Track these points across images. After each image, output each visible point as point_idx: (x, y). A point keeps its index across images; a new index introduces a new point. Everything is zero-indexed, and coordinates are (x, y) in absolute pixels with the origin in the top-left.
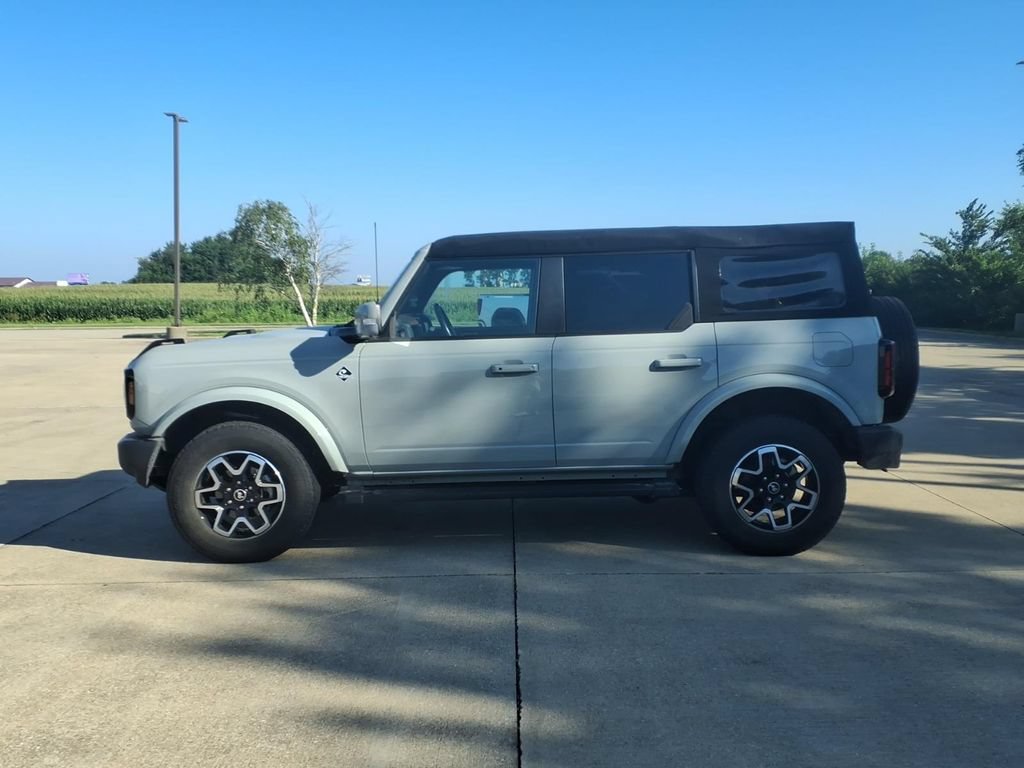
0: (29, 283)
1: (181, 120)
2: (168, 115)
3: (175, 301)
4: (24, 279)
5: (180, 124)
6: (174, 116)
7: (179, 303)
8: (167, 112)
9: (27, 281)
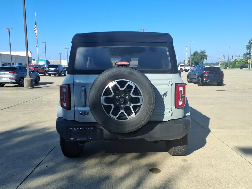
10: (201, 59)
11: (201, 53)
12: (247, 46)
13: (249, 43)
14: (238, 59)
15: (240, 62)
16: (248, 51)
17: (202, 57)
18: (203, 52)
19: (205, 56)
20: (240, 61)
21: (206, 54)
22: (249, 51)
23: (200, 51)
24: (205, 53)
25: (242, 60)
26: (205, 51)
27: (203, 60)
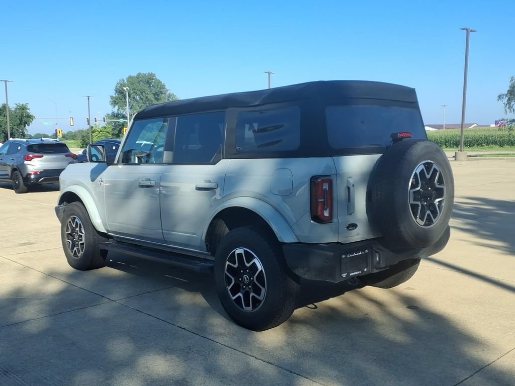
0: (476, 126)
1: (471, 31)
2: (463, 29)
3: (461, 137)
4: (474, 124)
5: (470, 33)
6: (467, 29)
7: (463, 137)
8: (463, 27)
9: (475, 125)
10: (20, 124)
11: (18, 111)
12: (112, 97)
13: (115, 92)
14: (96, 126)
15: (101, 133)
16: (115, 110)
17: (21, 120)
18: (23, 108)
19: (29, 117)
20: (101, 131)
21: (31, 112)
22: (118, 110)
23: (16, 106)
24: (28, 111)
25: (105, 128)
26: (29, 106)
27: (25, 126)
